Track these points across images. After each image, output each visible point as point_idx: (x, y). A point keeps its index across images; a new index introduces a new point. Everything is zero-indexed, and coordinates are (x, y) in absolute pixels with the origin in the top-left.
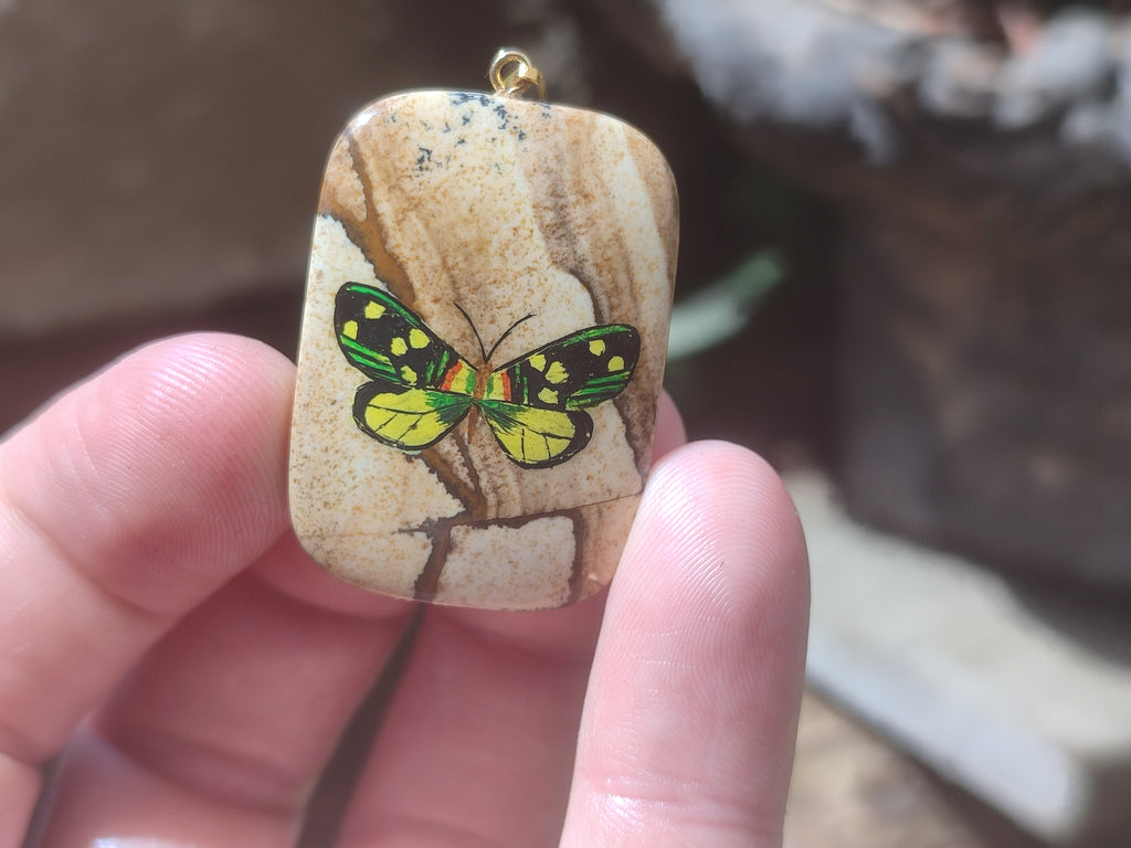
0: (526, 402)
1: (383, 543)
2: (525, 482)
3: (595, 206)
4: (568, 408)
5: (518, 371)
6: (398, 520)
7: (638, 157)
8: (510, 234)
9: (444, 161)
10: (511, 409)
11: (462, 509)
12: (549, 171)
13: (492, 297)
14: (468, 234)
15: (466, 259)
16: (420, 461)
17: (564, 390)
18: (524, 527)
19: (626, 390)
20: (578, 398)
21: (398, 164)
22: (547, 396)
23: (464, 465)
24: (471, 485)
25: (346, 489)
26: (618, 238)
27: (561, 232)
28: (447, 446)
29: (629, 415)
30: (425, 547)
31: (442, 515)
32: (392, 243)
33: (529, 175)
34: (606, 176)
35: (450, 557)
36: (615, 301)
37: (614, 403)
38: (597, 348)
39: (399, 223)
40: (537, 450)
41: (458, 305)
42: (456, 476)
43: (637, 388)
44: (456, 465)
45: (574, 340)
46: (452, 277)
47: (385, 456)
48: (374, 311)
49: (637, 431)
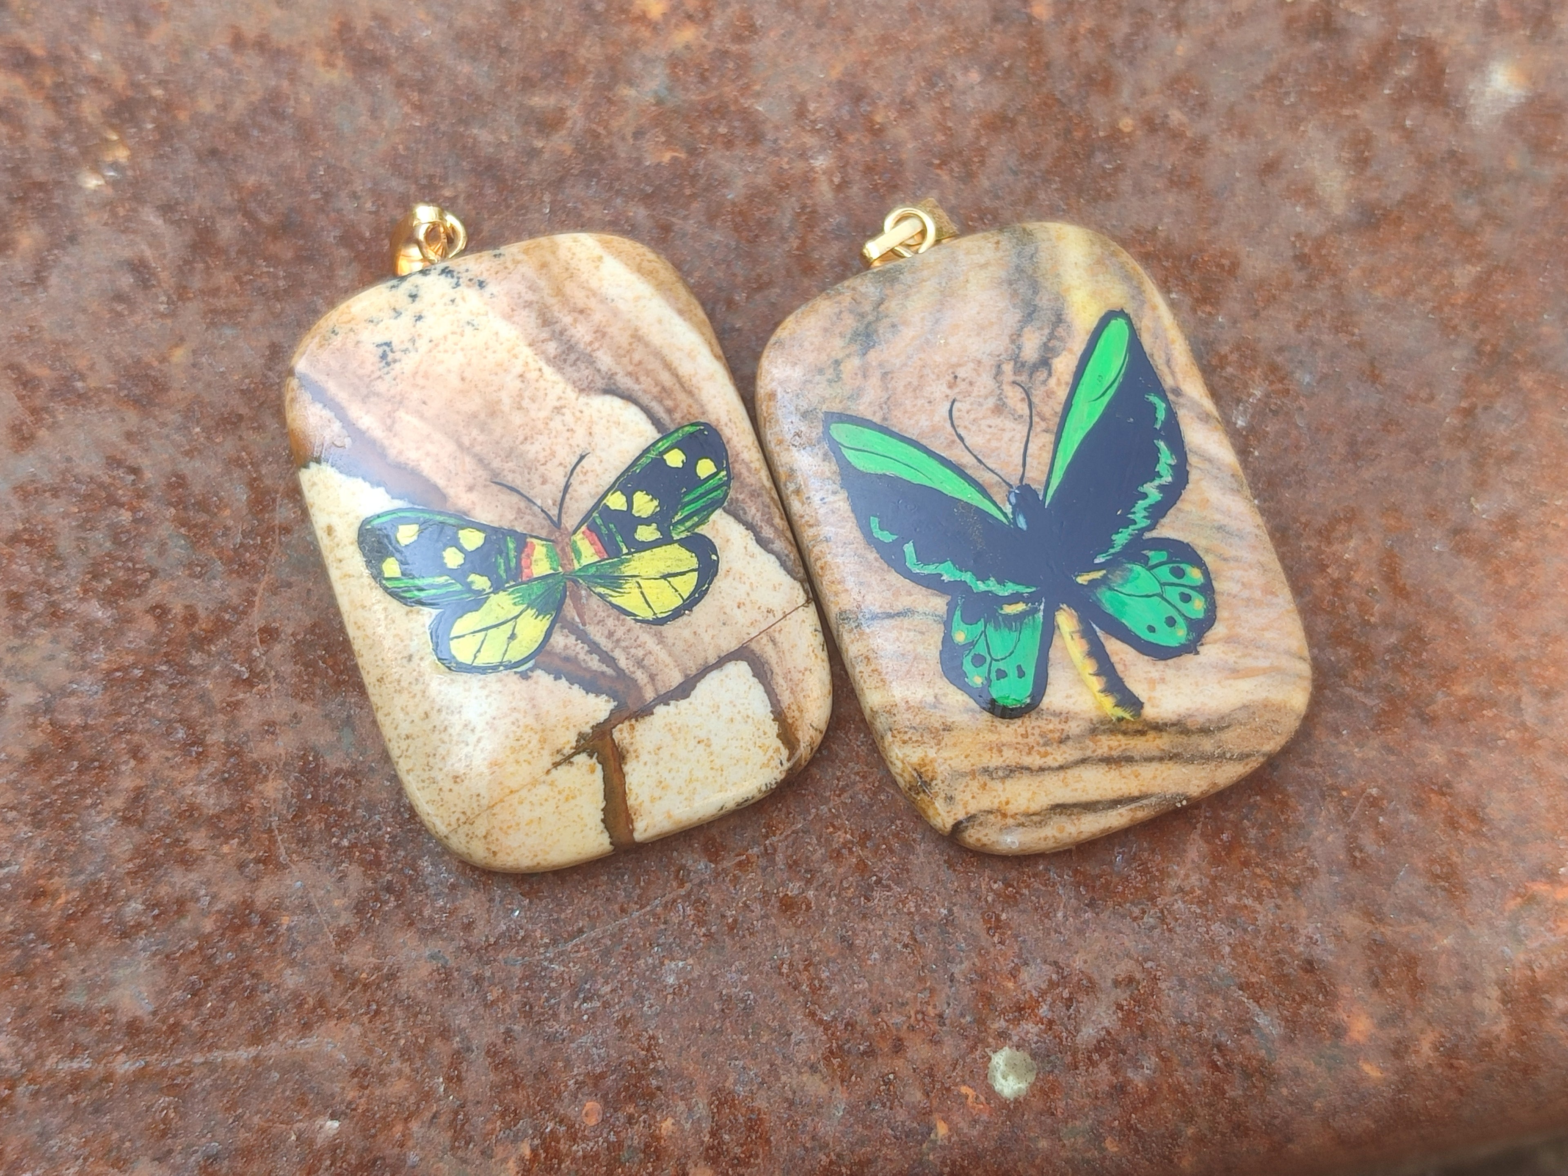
0: (625, 551)
1: (543, 790)
2: (670, 641)
3: (598, 317)
4: (676, 537)
5: (599, 521)
6: (546, 753)
7: (619, 254)
8: (518, 384)
9: (409, 345)
10: (612, 565)
11: (612, 704)
12: (528, 305)
13: (531, 456)
14: (474, 404)
15: (482, 431)
16: (539, 672)
17: (661, 519)
18: (693, 693)
19: (732, 494)
20: (682, 521)
21: (361, 372)
22: (646, 533)
23: (590, 652)
24: (609, 671)
25: (470, 749)
26: (637, 337)
27: (573, 357)
29: (750, 519)
30: (593, 771)
31: (593, 723)
32: (392, 453)
33: (509, 317)
34: (594, 284)
35: (627, 768)
36: (669, 403)
37: (725, 510)
38: (675, 459)
39: (390, 429)
40: (664, 599)
41: (498, 482)
42: (588, 669)
43: (743, 485)
44: (582, 656)
45: (644, 461)
46: (475, 455)
47: (496, 687)
48: (407, 535)
49: (768, 532)
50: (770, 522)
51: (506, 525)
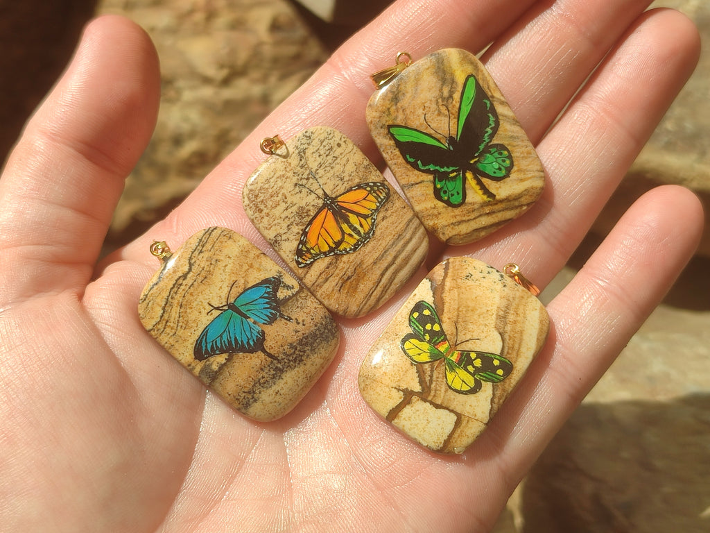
0: (462, 366)
2: (447, 393)
3: (518, 318)
4: (475, 377)
5: (465, 355)
6: (397, 383)
8: (485, 311)
9: (475, 280)
10: (456, 366)
11: (420, 391)
12: (509, 300)
13: (469, 327)
14: (471, 304)
15: (466, 311)
16: (415, 367)
17: (477, 370)
18: (439, 409)
19: (499, 384)
20: (481, 375)
21: (460, 274)
22: (470, 368)
23: (429, 376)
24: (428, 384)
26: (521, 332)
27: (503, 320)
28: (427, 366)
29: (496, 393)
30: (401, 398)
31: (412, 389)
32: (444, 295)
33: (501, 298)
34: (527, 312)
35: (408, 406)
36: (510, 351)
37: (493, 385)
39: (450, 290)
40: (457, 385)
41: (456, 324)
42: (425, 378)
43: (504, 385)
44: (427, 375)
45: (489, 355)
46: (458, 314)
47: (404, 359)
48: (426, 312)
49: (496, 400)
50: (499, 399)
51: (446, 333)
